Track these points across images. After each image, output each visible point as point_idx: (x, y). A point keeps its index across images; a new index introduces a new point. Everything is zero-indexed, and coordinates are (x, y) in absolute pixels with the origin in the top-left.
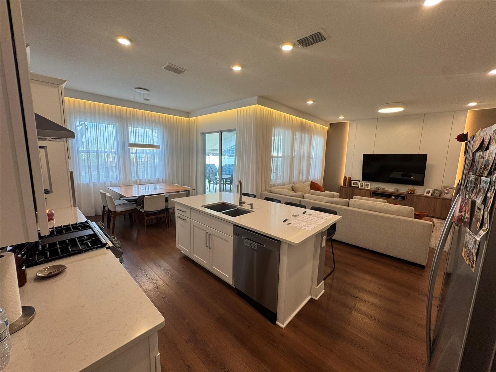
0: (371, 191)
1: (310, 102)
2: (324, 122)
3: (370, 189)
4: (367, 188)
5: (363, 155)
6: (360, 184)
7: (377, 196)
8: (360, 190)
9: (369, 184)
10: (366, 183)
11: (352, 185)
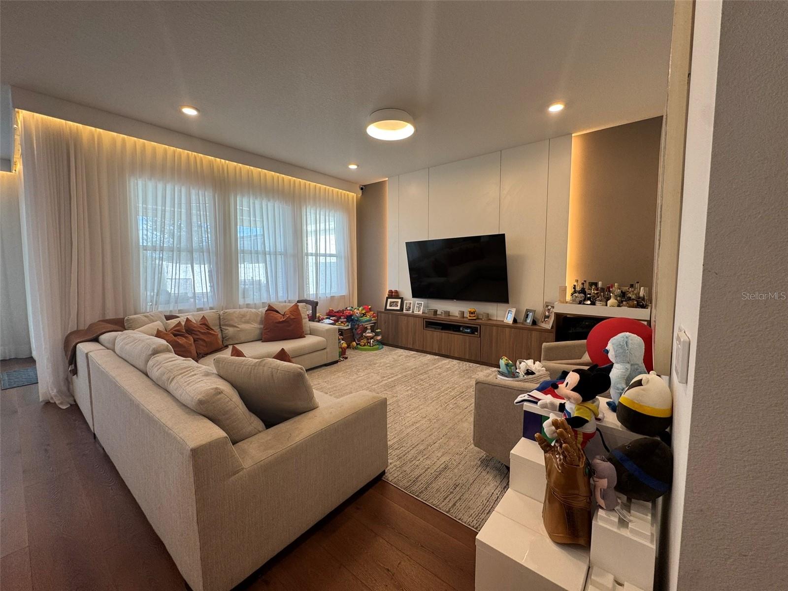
0: (424, 318)
3: (423, 313)
4: (418, 313)
5: (407, 243)
6: (406, 303)
7: (435, 328)
8: (406, 317)
9: (421, 304)
10: (418, 301)
11: (388, 307)
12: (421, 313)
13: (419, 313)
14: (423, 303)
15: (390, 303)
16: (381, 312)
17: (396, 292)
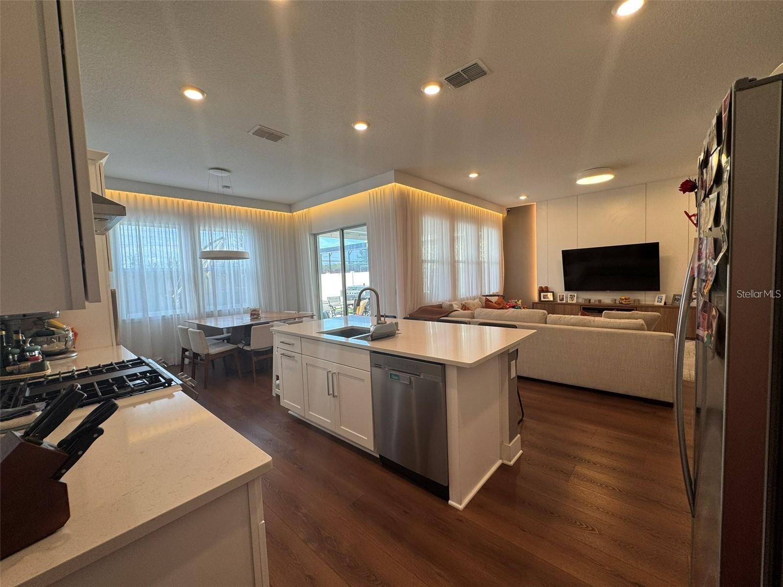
0: (578, 306)
1: (473, 176)
2: (497, 206)
3: (577, 302)
5: (563, 251)
6: (559, 296)
7: (592, 312)
8: (563, 306)
9: (574, 295)
10: (569, 293)
11: (542, 299)
12: (575, 302)
13: (573, 302)
14: (575, 294)
15: (543, 296)
16: (537, 303)
17: (547, 288)
